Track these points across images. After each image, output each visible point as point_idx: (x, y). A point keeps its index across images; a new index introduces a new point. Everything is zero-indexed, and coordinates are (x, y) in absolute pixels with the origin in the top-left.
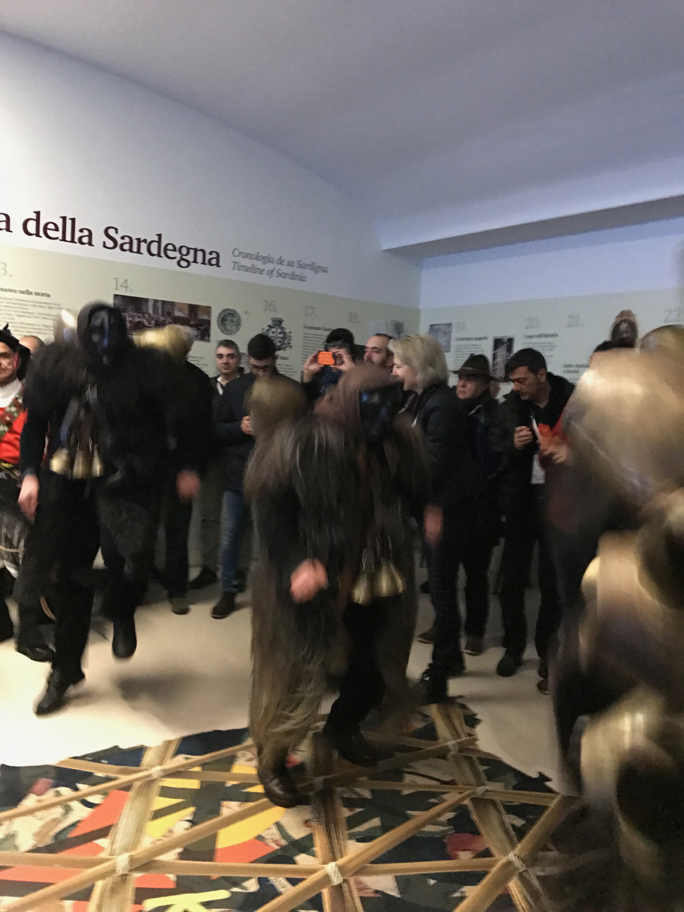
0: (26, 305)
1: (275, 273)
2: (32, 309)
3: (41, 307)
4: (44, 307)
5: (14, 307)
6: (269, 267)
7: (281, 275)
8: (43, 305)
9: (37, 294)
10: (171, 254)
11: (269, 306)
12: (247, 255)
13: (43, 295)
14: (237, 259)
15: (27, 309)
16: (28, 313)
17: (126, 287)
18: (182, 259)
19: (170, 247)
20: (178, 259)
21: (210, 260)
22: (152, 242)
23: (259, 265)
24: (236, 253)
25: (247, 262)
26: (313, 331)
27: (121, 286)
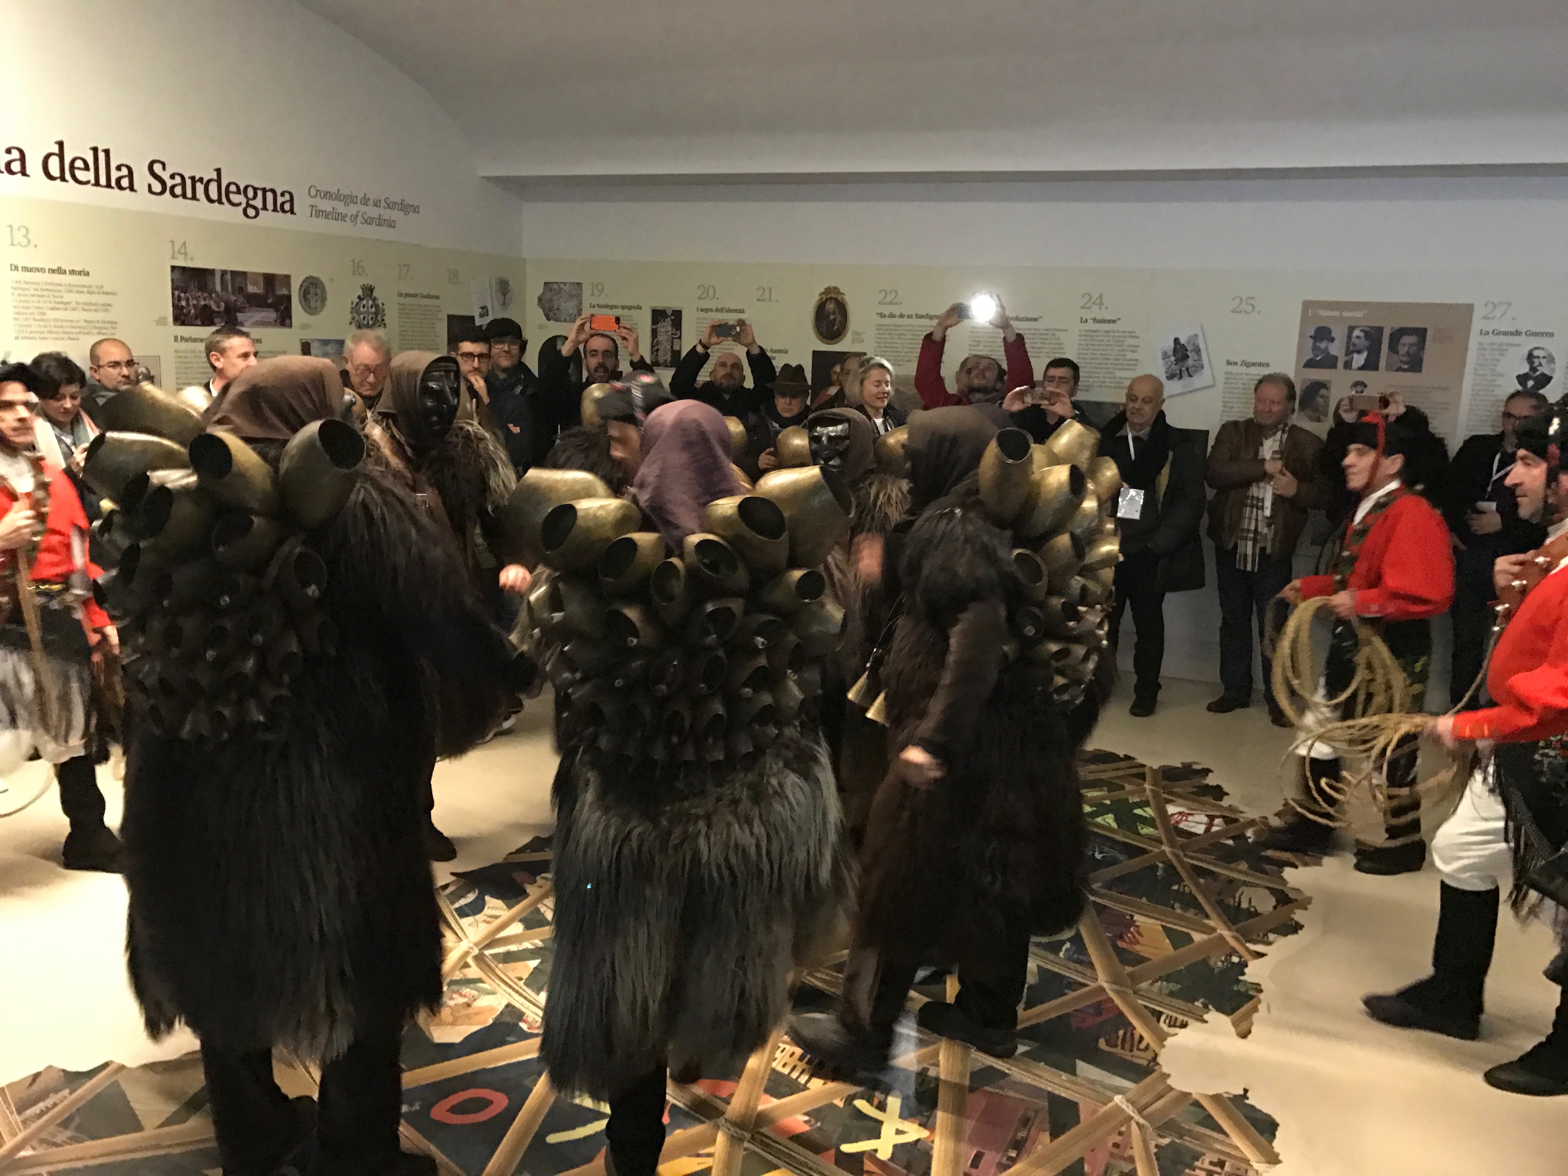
0: (60, 291)
1: (360, 219)
2: (67, 297)
3: (78, 292)
4: (83, 292)
5: (43, 296)
6: (352, 210)
7: (369, 221)
8: (80, 289)
9: (73, 272)
10: (235, 198)
11: (358, 268)
12: (327, 195)
13: (80, 273)
14: (313, 201)
15: (62, 297)
16: (62, 303)
17: (186, 254)
18: (248, 205)
19: (233, 188)
20: (244, 205)
21: (283, 204)
22: (209, 181)
23: (340, 207)
24: (313, 192)
25: (326, 205)
26: (408, 300)
27: (179, 253)
